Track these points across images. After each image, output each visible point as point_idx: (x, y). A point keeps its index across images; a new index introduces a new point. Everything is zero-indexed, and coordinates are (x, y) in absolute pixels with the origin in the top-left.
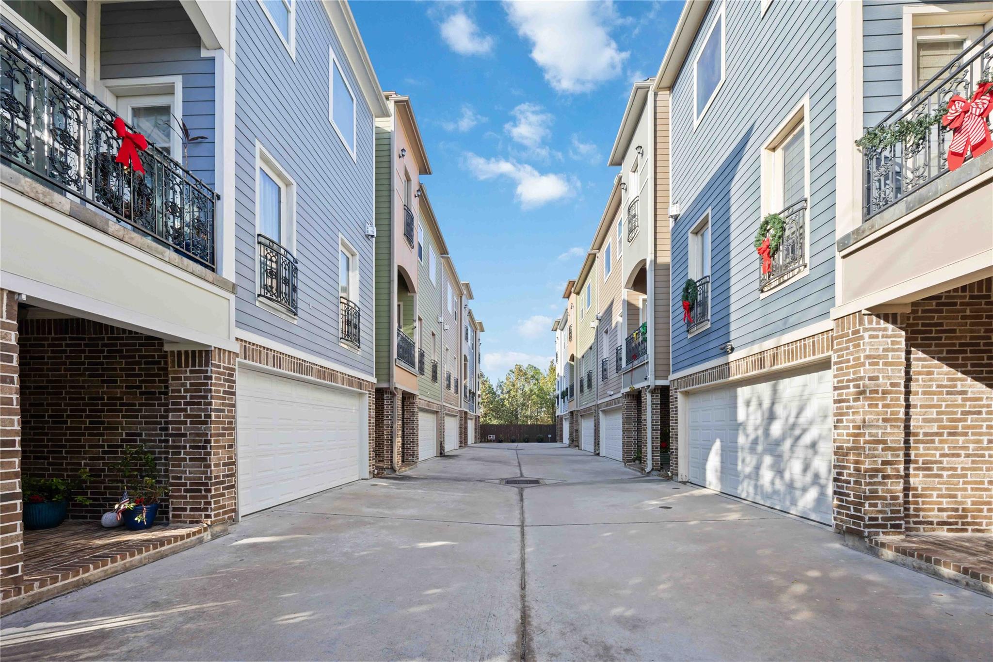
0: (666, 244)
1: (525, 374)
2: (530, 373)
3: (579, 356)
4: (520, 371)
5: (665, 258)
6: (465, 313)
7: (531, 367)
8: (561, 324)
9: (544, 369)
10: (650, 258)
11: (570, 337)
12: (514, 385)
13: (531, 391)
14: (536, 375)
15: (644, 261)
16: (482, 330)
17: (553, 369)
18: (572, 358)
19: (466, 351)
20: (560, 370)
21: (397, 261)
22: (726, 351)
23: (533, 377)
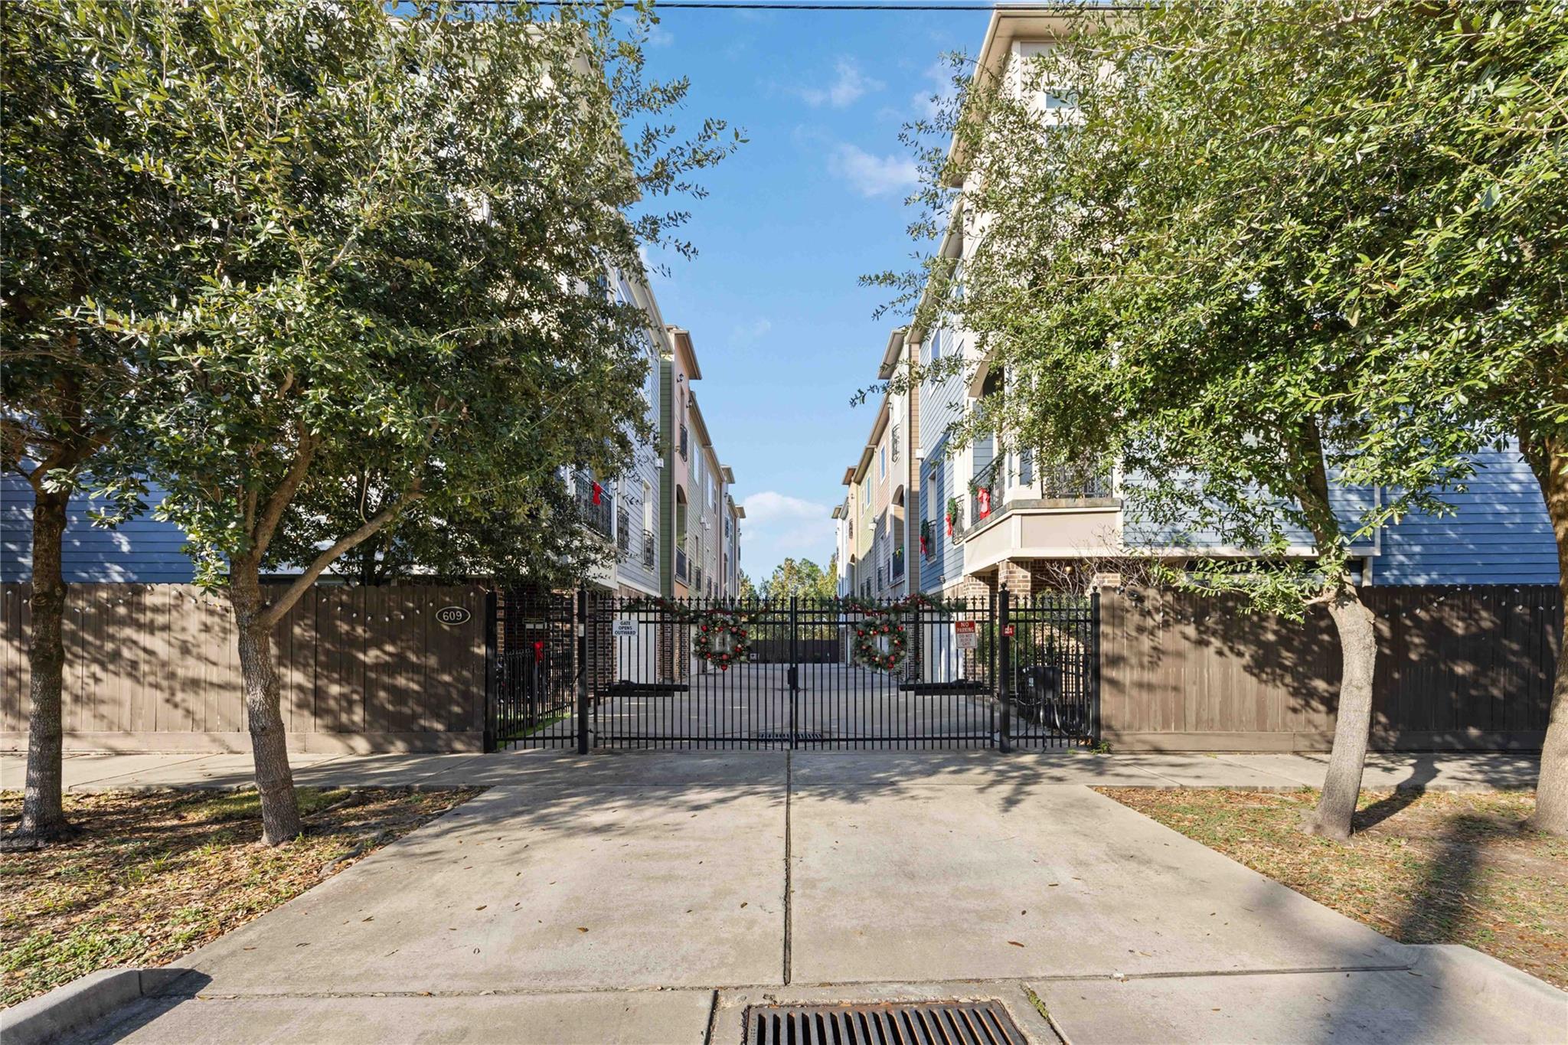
0: (916, 477)
1: (799, 572)
2: (805, 570)
3: (860, 558)
4: (791, 568)
5: (916, 488)
6: (725, 501)
7: (805, 562)
8: (840, 513)
9: (824, 567)
10: (906, 486)
11: (851, 534)
12: (783, 587)
13: (806, 594)
14: (813, 573)
15: (901, 487)
16: (743, 516)
17: (834, 567)
18: (853, 558)
19: (726, 549)
20: (842, 571)
21: (676, 482)
22: (941, 583)
23: (809, 576)
